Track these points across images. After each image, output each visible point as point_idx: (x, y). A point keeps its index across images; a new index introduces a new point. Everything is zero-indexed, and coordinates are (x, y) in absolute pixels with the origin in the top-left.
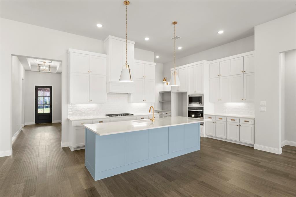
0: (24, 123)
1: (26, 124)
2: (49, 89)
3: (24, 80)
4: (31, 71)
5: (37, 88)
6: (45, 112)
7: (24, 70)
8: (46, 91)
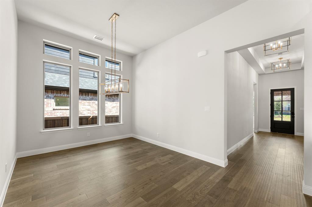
0: (258, 128)
1: (260, 130)
2: (289, 92)
3: (257, 85)
4: (265, 74)
5: (273, 92)
6: (283, 120)
7: (258, 75)
8: (284, 95)
